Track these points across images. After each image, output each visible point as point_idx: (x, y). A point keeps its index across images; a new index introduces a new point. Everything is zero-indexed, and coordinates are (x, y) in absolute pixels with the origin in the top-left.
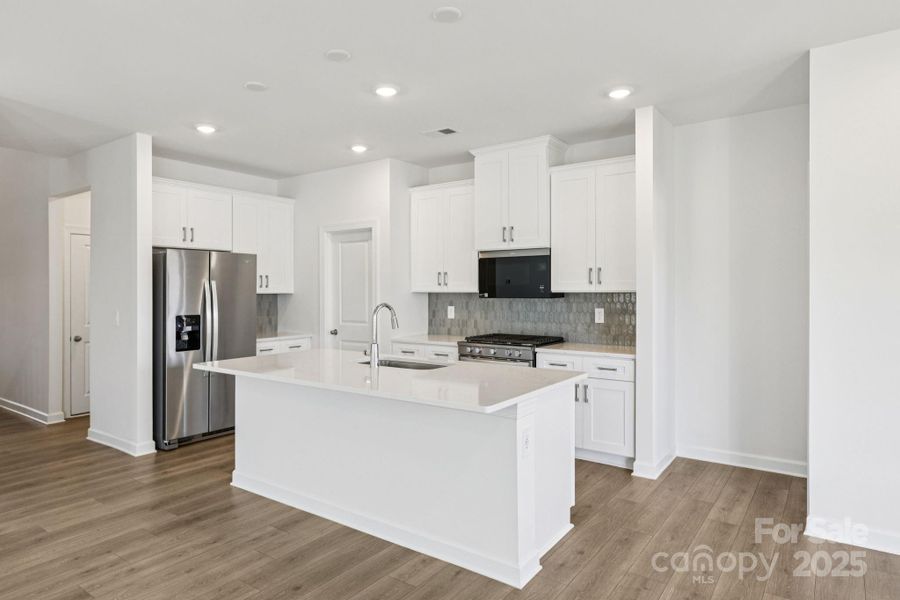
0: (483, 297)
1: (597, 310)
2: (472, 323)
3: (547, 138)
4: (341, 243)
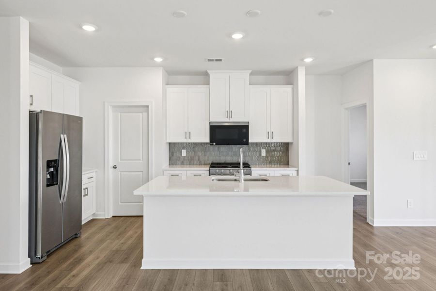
0: (213, 144)
1: (262, 150)
2: (197, 157)
3: (250, 71)
4: (120, 113)
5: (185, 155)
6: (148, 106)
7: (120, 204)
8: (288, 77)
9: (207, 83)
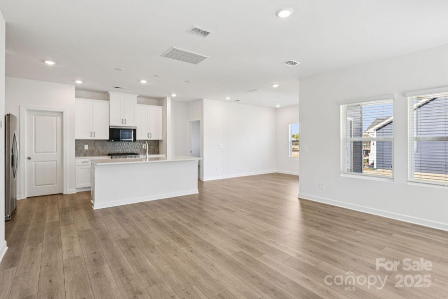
0: (111, 141)
2: (97, 150)
3: (137, 95)
4: (35, 115)
5: (87, 149)
6: (62, 113)
7: (34, 187)
8: (160, 101)
9: (108, 99)
